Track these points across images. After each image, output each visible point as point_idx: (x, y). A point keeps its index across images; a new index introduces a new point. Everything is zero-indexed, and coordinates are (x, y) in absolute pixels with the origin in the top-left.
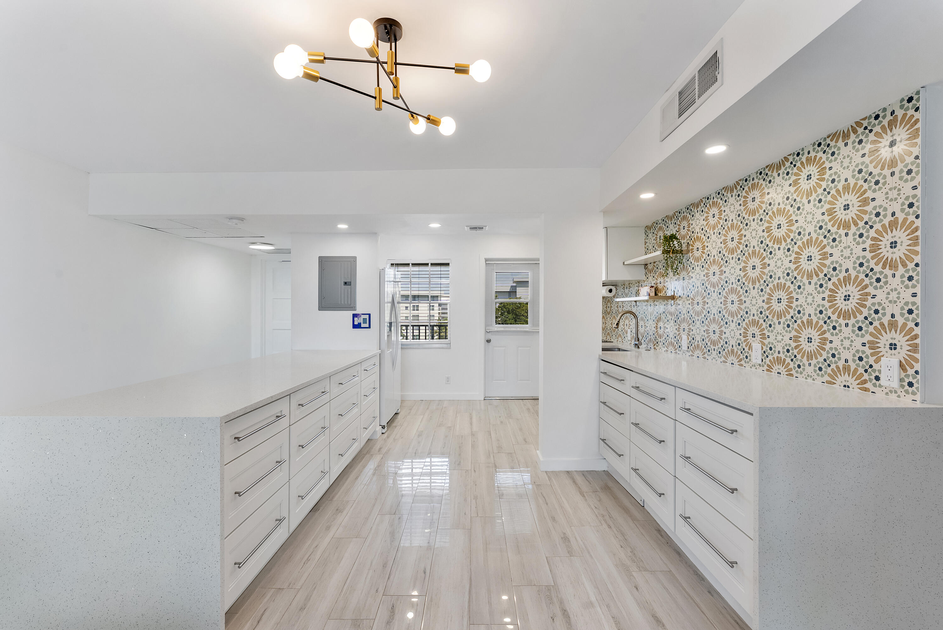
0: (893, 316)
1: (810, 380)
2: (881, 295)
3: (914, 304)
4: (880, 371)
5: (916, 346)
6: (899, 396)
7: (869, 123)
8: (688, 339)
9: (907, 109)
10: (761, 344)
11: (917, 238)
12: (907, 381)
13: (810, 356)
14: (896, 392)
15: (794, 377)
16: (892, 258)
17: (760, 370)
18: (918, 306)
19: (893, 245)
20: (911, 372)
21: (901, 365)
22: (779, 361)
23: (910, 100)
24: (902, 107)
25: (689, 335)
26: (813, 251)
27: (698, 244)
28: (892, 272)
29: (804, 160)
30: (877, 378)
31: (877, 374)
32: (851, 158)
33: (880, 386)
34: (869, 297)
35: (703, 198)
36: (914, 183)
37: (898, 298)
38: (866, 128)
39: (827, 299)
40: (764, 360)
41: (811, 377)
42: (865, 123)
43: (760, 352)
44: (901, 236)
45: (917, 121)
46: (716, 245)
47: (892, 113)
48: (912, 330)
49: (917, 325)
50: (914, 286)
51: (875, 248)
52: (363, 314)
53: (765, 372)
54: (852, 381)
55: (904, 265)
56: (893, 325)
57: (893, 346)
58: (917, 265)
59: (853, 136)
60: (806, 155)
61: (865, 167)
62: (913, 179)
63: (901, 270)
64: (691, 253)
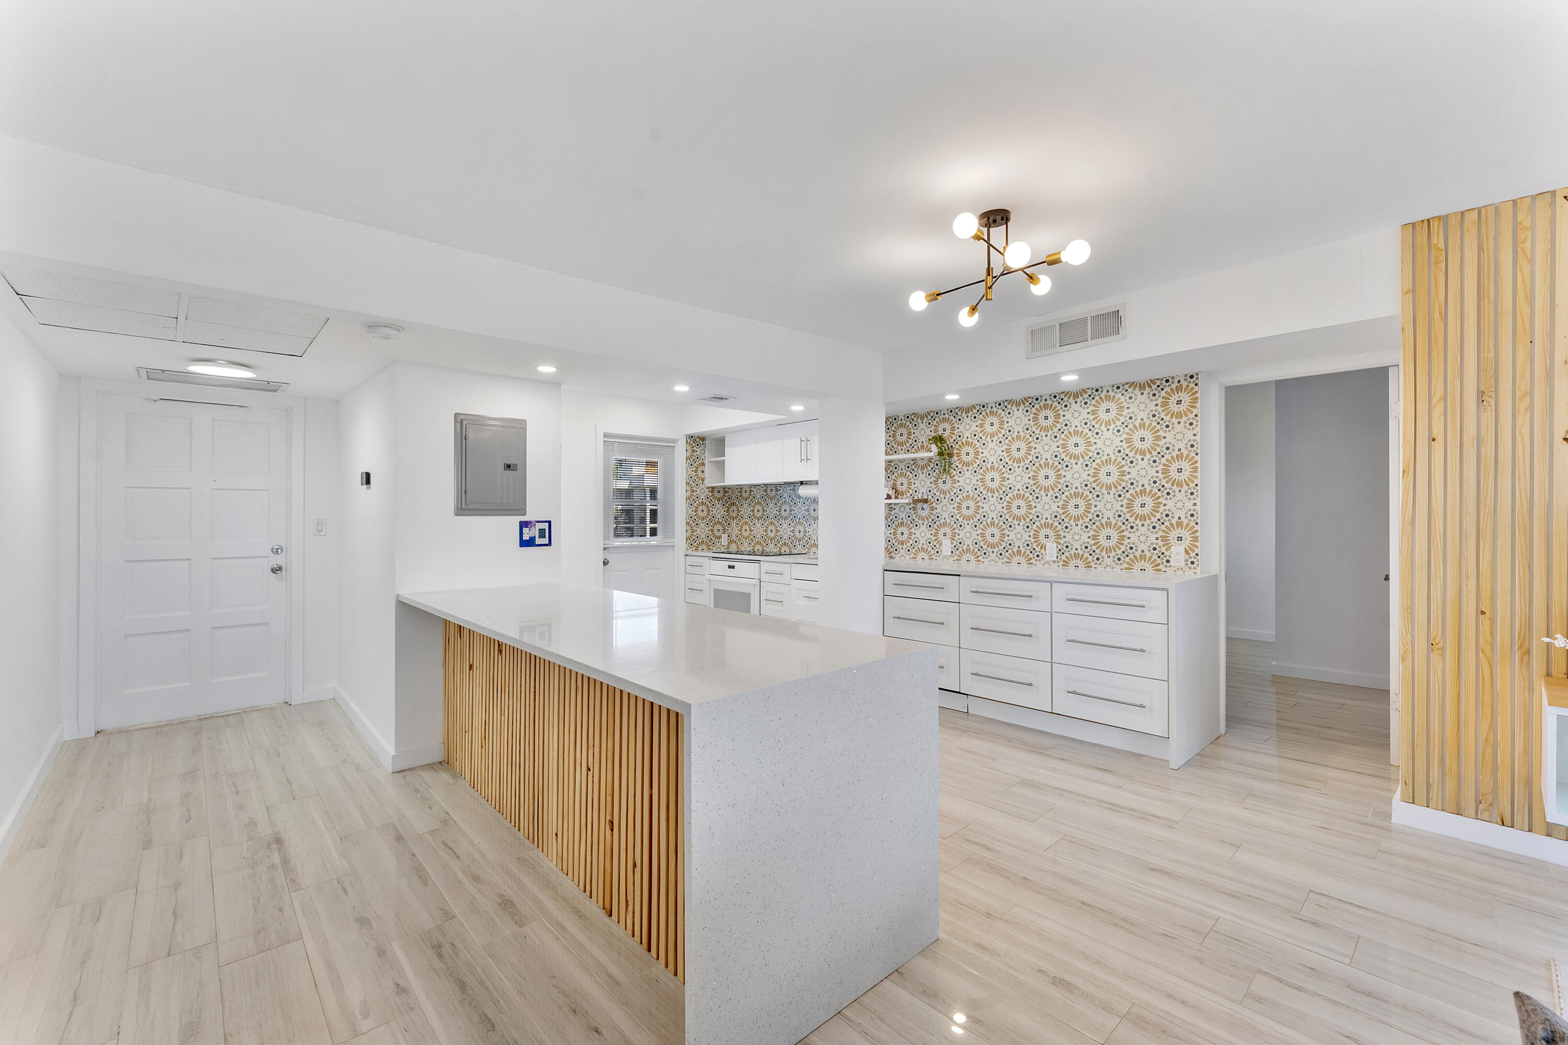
0: (1179, 518)
1: (1109, 569)
2: (1170, 504)
3: (1194, 510)
4: (1170, 557)
5: (1197, 537)
6: (1184, 572)
7: (1161, 384)
8: (952, 543)
9: (1189, 382)
10: (1056, 544)
11: (1197, 468)
12: (1190, 561)
13: (1109, 550)
14: (1182, 569)
15: (1093, 568)
16: (1179, 480)
17: (1055, 566)
18: (1198, 512)
19: (1180, 471)
20: (1192, 554)
21: (1186, 551)
22: (1076, 556)
23: (1192, 377)
24: (1186, 380)
25: (954, 540)
26: (1112, 469)
27: (966, 449)
28: (1179, 489)
29: (1103, 395)
30: (1168, 561)
31: (1168, 558)
32: (1146, 405)
33: (1170, 566)
34: (1162, 506)
35: (977, 405)
36: (1195, 432)
37: (1183, 506)
38: (1158, 386)
39: (1125, 506)
40: (1059, 557)
41: (1110, 566)
42: (1158, 383)
43: (1055, 550)
44: (1184, 465)
45: (1196, 392)
46: (995, 453)
47: (1179, 382)
48: (1193, 527)
49: (1197, 524)
50: (1194, 499)
51: (1166, 471)
52: (538, 522)
53: (1061, 567)
54: (1147, 566)
55: (1188, 485)
56: (1180, 524)
57: (1180, 539)
58: (1196, 485)
59: (1148, 389)
60: (1105, 392)
61: (1158, 414)
62: (1193, 429)
63: (1185, 488)
64: (957, 457)
